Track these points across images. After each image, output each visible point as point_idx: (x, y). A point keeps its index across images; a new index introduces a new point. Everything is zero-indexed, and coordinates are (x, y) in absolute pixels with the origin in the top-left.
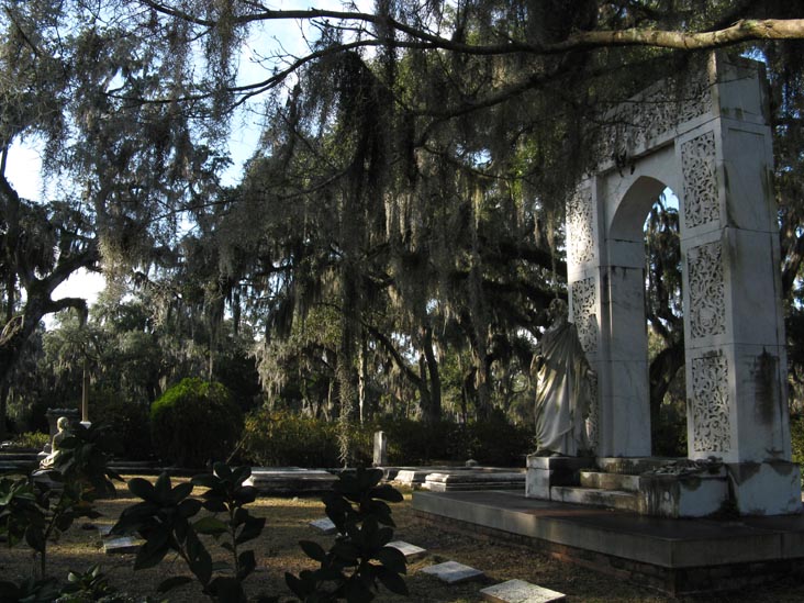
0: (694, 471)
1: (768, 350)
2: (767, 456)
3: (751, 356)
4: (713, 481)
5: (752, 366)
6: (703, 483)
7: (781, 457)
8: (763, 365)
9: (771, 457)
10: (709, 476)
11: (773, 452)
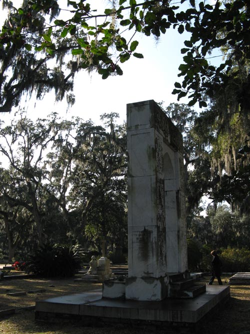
0: (112, 280)
1: (146, 228)
2: (144, 275)
3: (138, 231)
4: (120, 284)
5: (138, 236)
6: (115, 285)
7: (152, 275)
8: (144, 235)
9: (146, 275)
10: (119, 282)
11: (148, 273)
